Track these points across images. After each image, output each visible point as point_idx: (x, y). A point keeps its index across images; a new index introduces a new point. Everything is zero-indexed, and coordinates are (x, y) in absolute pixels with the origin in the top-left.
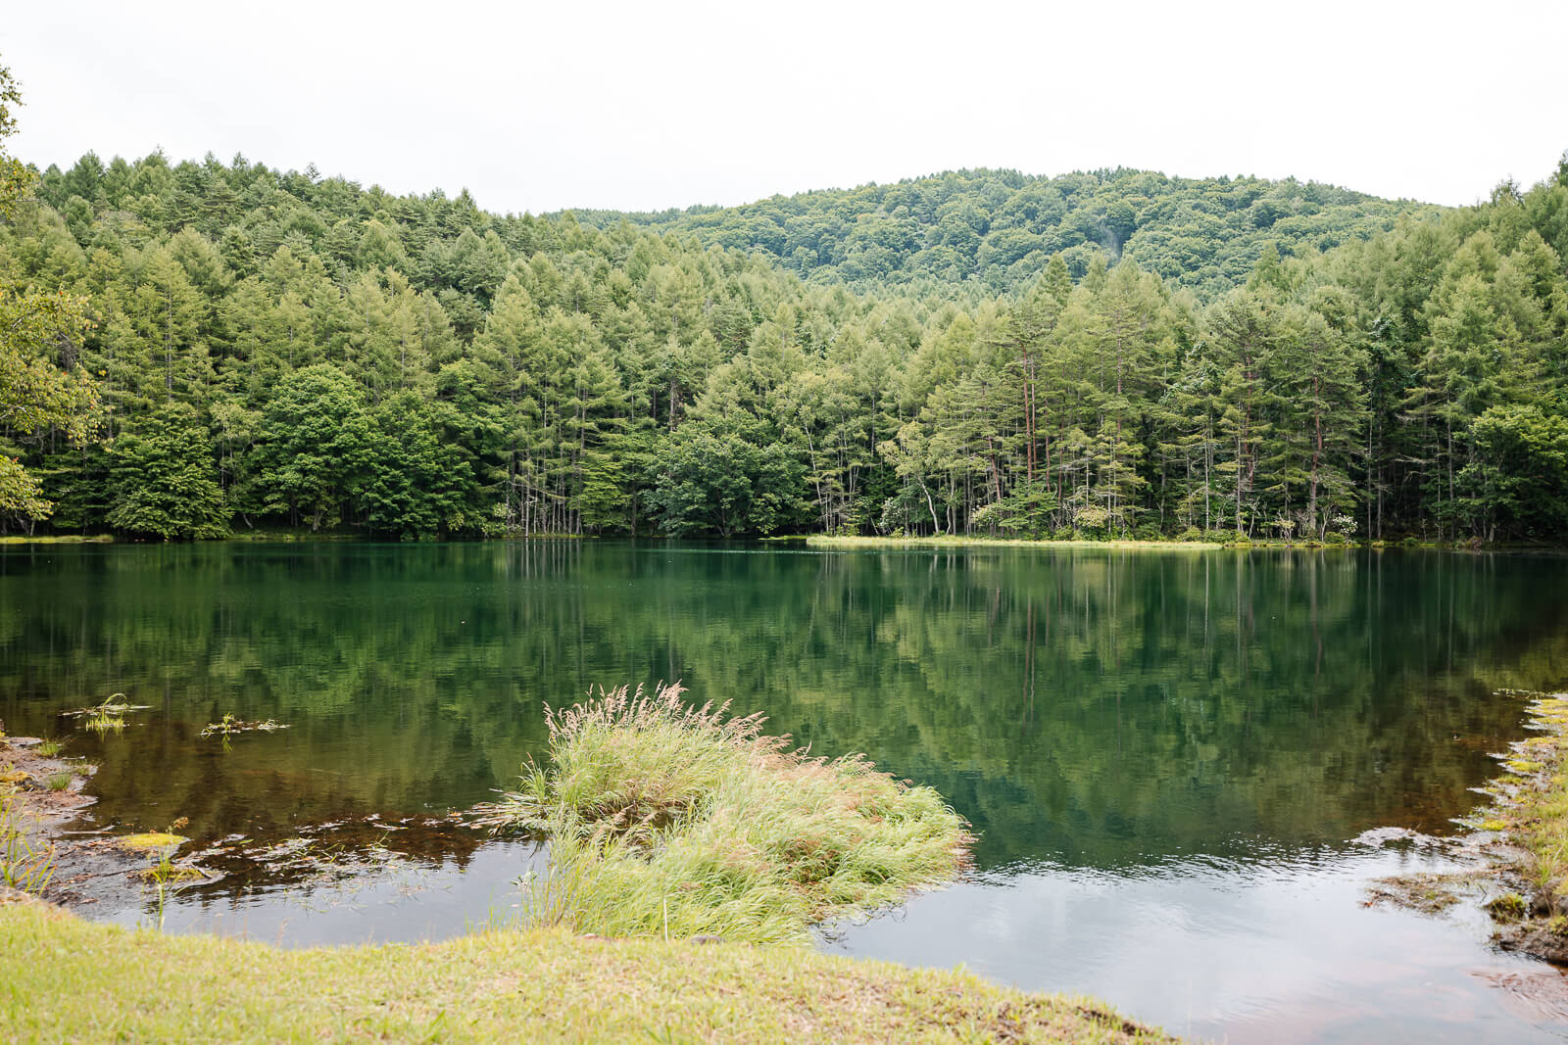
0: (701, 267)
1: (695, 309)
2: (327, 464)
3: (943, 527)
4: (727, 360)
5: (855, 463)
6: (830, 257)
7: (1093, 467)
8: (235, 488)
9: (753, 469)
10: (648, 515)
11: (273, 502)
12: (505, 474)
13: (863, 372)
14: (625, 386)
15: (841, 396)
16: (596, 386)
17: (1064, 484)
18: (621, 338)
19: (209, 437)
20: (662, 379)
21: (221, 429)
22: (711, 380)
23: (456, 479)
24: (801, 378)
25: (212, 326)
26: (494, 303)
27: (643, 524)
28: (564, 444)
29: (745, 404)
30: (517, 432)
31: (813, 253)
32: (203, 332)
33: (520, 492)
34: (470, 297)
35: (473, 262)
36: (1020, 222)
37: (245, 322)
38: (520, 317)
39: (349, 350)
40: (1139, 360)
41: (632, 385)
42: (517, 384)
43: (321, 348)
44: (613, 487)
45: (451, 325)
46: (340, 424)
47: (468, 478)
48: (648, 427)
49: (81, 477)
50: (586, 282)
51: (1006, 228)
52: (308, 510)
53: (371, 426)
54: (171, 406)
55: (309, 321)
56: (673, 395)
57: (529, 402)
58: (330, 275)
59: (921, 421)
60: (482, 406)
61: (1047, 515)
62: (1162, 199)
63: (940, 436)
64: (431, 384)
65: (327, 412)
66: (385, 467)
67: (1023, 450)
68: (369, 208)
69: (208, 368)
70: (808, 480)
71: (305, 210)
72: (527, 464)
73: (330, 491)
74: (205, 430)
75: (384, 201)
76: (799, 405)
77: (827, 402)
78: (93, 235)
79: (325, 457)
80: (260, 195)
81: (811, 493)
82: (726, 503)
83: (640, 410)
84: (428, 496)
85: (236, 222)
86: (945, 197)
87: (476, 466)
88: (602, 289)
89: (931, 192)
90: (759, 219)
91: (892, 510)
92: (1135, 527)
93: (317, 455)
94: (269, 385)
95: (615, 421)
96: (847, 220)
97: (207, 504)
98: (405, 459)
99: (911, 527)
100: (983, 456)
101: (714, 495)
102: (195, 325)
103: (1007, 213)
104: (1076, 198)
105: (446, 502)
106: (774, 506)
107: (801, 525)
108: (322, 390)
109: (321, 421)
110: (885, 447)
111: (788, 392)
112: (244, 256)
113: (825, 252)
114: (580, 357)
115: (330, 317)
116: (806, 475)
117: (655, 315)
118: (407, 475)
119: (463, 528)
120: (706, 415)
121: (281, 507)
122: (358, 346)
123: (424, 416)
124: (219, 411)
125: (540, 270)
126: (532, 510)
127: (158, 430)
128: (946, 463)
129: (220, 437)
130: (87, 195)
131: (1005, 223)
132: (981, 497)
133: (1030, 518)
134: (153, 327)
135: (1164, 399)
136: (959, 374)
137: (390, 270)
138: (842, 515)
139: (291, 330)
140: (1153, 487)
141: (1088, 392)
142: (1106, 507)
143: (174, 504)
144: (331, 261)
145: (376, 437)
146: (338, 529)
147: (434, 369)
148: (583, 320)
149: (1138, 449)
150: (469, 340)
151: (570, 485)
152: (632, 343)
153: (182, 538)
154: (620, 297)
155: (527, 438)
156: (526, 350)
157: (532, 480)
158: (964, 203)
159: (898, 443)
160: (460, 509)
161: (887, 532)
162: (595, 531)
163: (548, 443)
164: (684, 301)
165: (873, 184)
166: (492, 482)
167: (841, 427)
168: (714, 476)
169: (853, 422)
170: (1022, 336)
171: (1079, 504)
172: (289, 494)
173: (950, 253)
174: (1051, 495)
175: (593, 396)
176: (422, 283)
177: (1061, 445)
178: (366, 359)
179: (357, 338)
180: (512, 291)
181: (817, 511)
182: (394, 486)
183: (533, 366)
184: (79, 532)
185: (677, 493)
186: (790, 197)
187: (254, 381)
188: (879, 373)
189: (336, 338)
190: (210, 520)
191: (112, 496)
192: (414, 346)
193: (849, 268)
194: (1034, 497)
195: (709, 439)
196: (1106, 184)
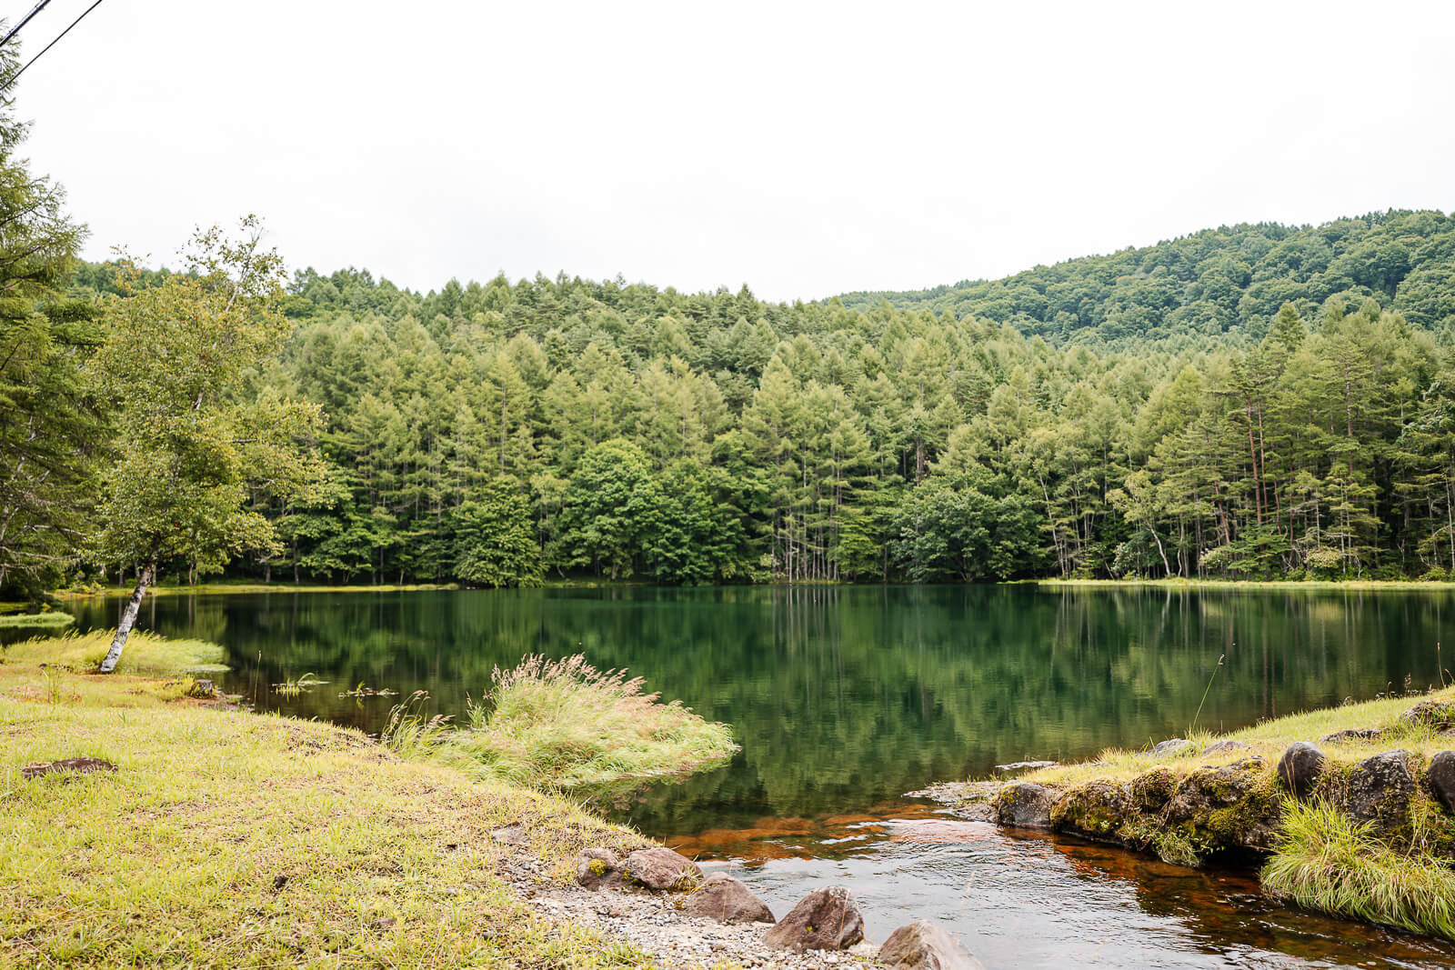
0: (950, 338)
1: (939, 376)
2: (621, 524)
3: (1175, 570)
4: (968, 421)
5: (1087, 511)
6: (1091, 319)
7: (1324, 509)
8: (550, 545)
9: (990, 519)
10: (897, 564)
11: (579, 556)
12: (770, 528)
13: (1094, 426)
14: (875, 446)
15: (1072, 449)
16: (849, 448)
17: (1296, 526)
18: (872, 405)
19: (529, 503)
20: (909, 440)
21: (539, 496)
22: (952, 439)
23: (729, 533)
24: (1034, 434)
25: (536, 414)
26: (762, 382)
27: (893, 571)
28: (821, 501)
29: (983, 459)
30: (780, 491)
31: (1074, 316)
32: (528, 417)
33: (784, 544)
34: (742, 376)
35: (747, 346)
36: (1283, 272)
37: (559, 407)
38: (782, 391)
39: (639, 426)
40: (1374, 402)
41: (882, 446)
42: (779, 450)
43: (617, 426)
44: (866, 539)
45: (725, 401)
46: (631, 490)
47: (739, 532)
48: (897, 483)
49: (436, 537)
50: (840, 359)
51: (1267, 279)
52: (607, 562)
53: (657, 490)
54: (501, 478)
55: (608, 403)
56: (919, 454)
57: (790, 464)
58: (628, 365)
59: (1150, 470)
60: (751, 470)
61: (1278, 557)
62: (1438, 237)
63: (1168, 483)
64: (707, 452)
65: (620, 479)
66: (668, 526)
67: (1252, 494)
68: (665, 306)
69: (529, 446)
70: (1043, 528)
71: (611, 312)
72: (789, 519)
73: (624, 546)
74: (527, 497)
75: (675, 299)
76: (1033, 459)
77: (1059, 455)
78: (451, 345)
79: (619, 518)
80: (577, 303)
81: (1047, 539)
82: (968, 551)
83: (889, 468)
84: (704, 548)
85: (556, 327)
86: (1203, 255)
87: (745, 522)
88: (856, 363)
89: (1189, 251)
90: (1021, 288)
91: (1124, 555)
92: (1371, 567)
93: (613, 516)
94: (576, 459)
95: (866, 479)
96: (1106, 284)
97: (528, 558)
98: (684, 519)
99: (1143, 571)
100: (1209, 501)
101: (955, 545)
102: (523, 412)
103: (1269, 265)
104: (1343, 244)
105: (721, 554)
106: (1011, 551)
107: (1038, 570)
108: (617, 460)
109: (615, 487)
110: (1114, 495)
111: (1023, 447)
112: (561, 354)
113: (1085, 315)
114: (834, 424)
115: (625, 400)
116: (1041, 523)
117: (901, 383)
118: (686, 533)
119: (735, 576)
120: (946, 471)
121: (585, 560)
122: (647, 423)
123: (701, 480)
124: (537, 482)
125: (801, 349)
126: (794, 559)
127: (491, 497)
128: (1173, 509)
129: (537, 503)
130: (449, 313)
131: (1267, 274)
132: (1213, 540)
133: (1260, 560)
134: (489, 415)
135: (1401, 439)
136: (1186, 423)
137: (674, 357)
138: (1076, 560)
139: (594, 413)
140: (1391, 527)
141: (1315, 436)
142: (1340, 548)
143: (502, 559)
144: (629, 353)
145: (661, 500)
146: (631, 578)
147: (710, 439)
148: (837, 391)
149: (1372, 489)
150: (739, 414)
151: (827, 537)
152: (882, 410)
153: (509, 585)
154: (870, 370)
155: (789, 496)
156: (788, 420)
157: (794, 534)
158: (1225, 259)
159: (1127, 491)
160: (733, 560)
161: (1120, 576)
162: (851, 577)
163: (807, 500)
164: (928, 369)
165: (1131, 248)
166: (760, 535)
167: (1072, 478)
168: (955, 528)
169: (1084, 473)
170: (1245, 385)
171: (1311, 546)
172: (592, 549)
173: (1210, 307)
174: (1282, 537)
175: (847, 457)
176: (702, 367)
177: (1290, 489)
178: (653, 433)
179: (645, 416)
180: (775, 370)
181: (1053, 556)
182: (676, 542)
183: (794, 433)
184: (434, 582)
185: (921, 544)
186: (1050, 266)
187: (565, 455)
188: (1109, 426)
189: (629, 417)
190: (530, 571)
191: (457, 552)
192: (693, 420)
193: (1109, 328)
194: (1262, 539)
195: (949, 493)
196: (1376, 228)
